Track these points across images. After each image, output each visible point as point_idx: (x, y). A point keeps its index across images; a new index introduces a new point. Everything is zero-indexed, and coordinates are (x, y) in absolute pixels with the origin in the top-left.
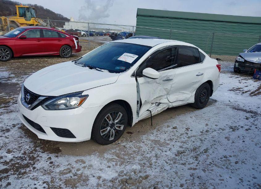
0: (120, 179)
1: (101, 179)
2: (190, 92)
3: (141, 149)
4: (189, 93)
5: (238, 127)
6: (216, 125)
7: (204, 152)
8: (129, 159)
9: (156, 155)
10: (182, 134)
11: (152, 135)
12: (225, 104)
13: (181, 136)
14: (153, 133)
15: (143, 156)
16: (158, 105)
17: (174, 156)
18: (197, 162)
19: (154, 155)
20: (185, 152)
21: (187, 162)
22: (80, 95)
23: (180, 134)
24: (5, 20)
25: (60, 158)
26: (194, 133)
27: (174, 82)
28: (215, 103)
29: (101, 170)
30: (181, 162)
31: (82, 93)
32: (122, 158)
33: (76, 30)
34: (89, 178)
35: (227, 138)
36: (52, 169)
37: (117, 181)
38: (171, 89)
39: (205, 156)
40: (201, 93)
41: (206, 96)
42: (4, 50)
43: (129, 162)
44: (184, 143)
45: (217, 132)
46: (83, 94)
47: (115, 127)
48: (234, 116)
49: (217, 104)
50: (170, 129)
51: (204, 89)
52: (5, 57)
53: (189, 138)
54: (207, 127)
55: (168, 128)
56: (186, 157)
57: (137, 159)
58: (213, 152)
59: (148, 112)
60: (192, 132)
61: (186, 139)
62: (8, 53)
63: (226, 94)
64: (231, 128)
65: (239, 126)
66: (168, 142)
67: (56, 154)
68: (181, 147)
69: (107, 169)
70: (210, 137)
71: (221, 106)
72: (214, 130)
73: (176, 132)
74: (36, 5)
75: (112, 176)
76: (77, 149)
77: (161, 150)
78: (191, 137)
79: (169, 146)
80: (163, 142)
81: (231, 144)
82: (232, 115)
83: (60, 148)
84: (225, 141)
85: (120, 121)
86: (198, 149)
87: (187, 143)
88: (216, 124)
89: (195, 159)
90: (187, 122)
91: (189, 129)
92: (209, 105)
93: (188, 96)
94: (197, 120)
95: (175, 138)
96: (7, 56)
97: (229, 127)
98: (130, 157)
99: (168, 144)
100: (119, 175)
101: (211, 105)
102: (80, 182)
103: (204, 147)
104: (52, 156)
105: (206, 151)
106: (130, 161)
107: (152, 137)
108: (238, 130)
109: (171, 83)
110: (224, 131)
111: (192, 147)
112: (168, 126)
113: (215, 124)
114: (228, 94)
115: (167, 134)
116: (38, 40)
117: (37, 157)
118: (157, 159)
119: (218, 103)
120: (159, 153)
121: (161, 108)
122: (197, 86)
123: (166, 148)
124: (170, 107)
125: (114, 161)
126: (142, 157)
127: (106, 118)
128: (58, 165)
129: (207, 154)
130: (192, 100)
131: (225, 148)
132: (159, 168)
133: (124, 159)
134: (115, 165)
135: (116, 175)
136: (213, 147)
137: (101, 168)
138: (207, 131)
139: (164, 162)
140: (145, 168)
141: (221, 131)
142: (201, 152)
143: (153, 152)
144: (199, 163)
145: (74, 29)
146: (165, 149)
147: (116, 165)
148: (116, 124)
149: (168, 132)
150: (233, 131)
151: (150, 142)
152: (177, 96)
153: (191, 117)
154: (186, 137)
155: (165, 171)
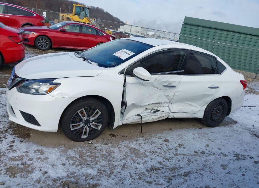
0: (64, 180)
1: (46, 175)
2: (200, 105)
3: (112, 155)
4: (197, 106)
5: (246, 157)
6: (219, 149)
7: (183, 174)
8: (91, 162)
9: (124, 165)
10: (170, 149)
11: (134, 143)
12: (246, 127)
13: (167, 150)
14: (137, 141)
15: (110, 162)
16: (154, 112)
17: (144, 171)
18: (168, 184)
19: (122, 165)
20: (160, 170)
21: (155, 181)
22: (52, 82)
23: (167, 149)
24: (63, 16)
25: (23, 144)
26: (185, 151)
27: (177, 90)
28: (233, 124)
29: (53, 165)
30: (148, 179)
31: (53, 80)
32: (83, 159)
33: (126, 33)
34: (34, 171)
35: (224, 167)
36: (7, 152)
37: (61, 181)
38: (174, 98)
39: (181, 180)
40: (214, 109)
41: (221, 114)
42: (45, 40)
43: (89, 165)
44: (167, 159)
45: (215, 157)
46: (54, 82)
47: (90, 124)
48: (249, 144)
49: (235, 126)
50: (160, 141)
51: (219, 105)
52: (44, 47)
53: (176, 155)
54: (206, 148)
55: (159, 140)
56: (157, 175)
57: (101, 164)
58: (195, 178)
59: (139, 117)
60: (184, 149)
61: (172, 155)
62: (47, 43)
63: (254, 117)
64: (237, 155)
65: (248, 156)
66: (148, 154)
67: (23, 139)
68: (160, 163)
69: (60, 166)
70: (204, 159)
71: (238, 129)
72: (213, 153)
73: (164, 145)
74: (98, 7)
75: (59, 175)
76: (46, 139)
77: (133, 160)
78: (180, 154)
79: (146, 159)
80: (142, 152)
81: (224, 174)
82: (247, 142)
83: (31, 134)
84: (219, 169)
85: (98, 119)
86: (177, 170)
87: (170, 161)
88: (220, 147)
89: (167, 180)
90: (185, 137)
91: (183, 145)
92: (224, 125)
93: (196, 109)
94: (199, 138)
95: (160, 151)
96: (46, 46)
97: (235, 155)
98: (93, 160)
99: (147, 156)
100: (68, 176)
101: (227, 125)
102: (22, 172)
103: (186, 170)
104: (17, 140)
105: (187, 174)
106: (91, 164)
107: (133, 145)
108: (244, 159)
109: (174, 90)
110: (225, 158)
111: (172, 166)
112: (160, 138)
113: (218, 147)
114: (256, 119)
115: (152, 146)
116: (76, 34)
117: (3, 137)
118: (122, 170)
119: (237, 125)
120: (129, 164)
121: (159, 116)
122: (210, 99)
123: (141, 160)
124: (170, 117)
125: (72, 160)
126: (107, 163)
127: (78, 112)
128: (15, 150)
129: (186, 178)
130: (201, 115)
131: (213, 177)
132: (117, 180)
133: (85, 160)
134: (71, 164)
135: (65, 174)
136: (199, 172)
137: (55, 163)
138: (203, 153)
139: (129, 174)
140: (101, 175)
141: (222, 156)
142: (178, 175)
143: (123, 161)
144: (169, 185)
145: (124, 32)
146: (139, 160)
147: (73, 164)
148: (91, 121)
149: (156, 144)
150: (238, 159)
151: (126, 149)
152: (181, 107)
153: (193, 134)
154: (173, 153)
155: (122, 184)
